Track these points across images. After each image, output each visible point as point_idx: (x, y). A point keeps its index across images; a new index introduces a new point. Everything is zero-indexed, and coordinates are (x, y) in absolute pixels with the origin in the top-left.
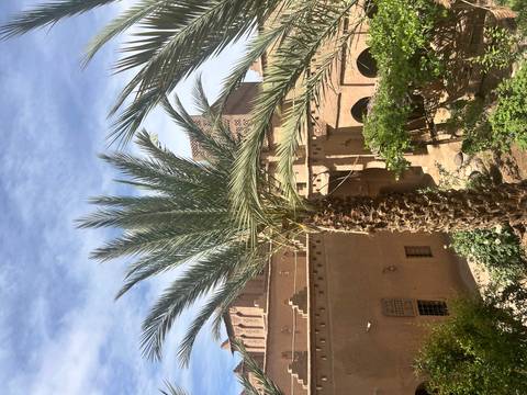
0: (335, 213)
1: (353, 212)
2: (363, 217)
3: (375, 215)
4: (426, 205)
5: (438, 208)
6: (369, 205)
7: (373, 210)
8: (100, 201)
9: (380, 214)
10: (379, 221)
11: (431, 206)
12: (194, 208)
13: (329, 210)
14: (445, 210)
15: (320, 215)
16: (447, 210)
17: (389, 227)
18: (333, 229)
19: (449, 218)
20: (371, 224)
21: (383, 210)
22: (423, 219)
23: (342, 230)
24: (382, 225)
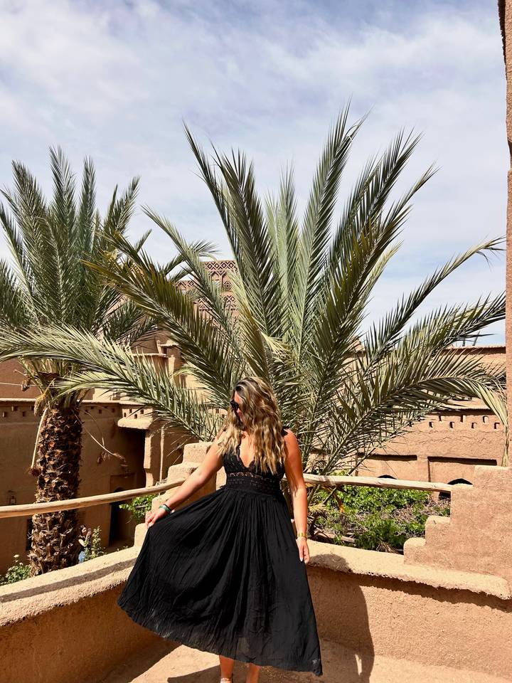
0: (58, 432)
1: (59, 451)
2: (52, 463)
3: (53, 475)
4: (61, 530)
5: (57, 544)
6: (65, 470)
7: (59, 473)
8: (88, 172)
9: (54, 481)
10: (47, 480)
11: (59, 537)
12: (64, 278)
13: (63, 425)
14: (53, 552)
15: (57, 415)
16: (52, 554)
17: (40, 491)
18: (40, 429)
19: (44, 557)
20: (44, 471)
21: (58, 484)
22: (45, 528)
23: (39, 440)
24: (42, 483)
